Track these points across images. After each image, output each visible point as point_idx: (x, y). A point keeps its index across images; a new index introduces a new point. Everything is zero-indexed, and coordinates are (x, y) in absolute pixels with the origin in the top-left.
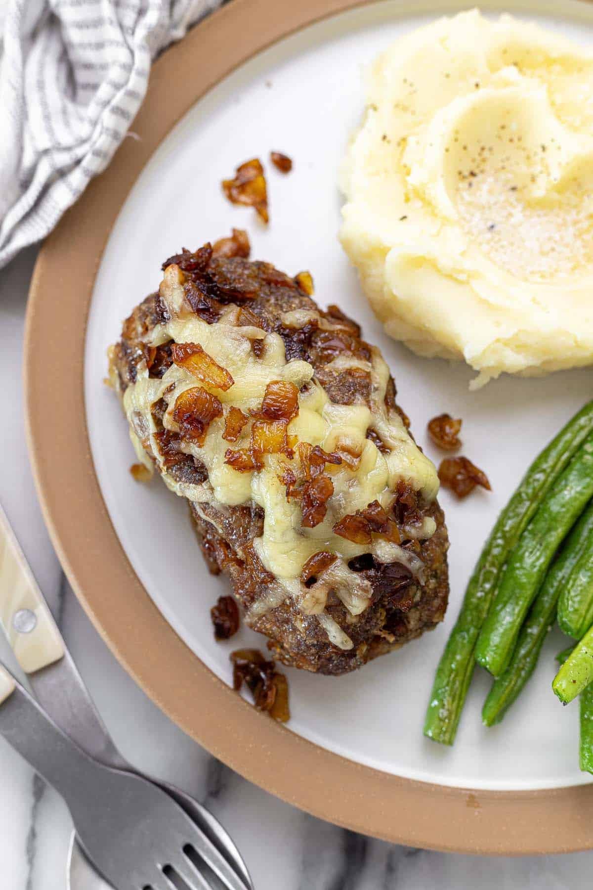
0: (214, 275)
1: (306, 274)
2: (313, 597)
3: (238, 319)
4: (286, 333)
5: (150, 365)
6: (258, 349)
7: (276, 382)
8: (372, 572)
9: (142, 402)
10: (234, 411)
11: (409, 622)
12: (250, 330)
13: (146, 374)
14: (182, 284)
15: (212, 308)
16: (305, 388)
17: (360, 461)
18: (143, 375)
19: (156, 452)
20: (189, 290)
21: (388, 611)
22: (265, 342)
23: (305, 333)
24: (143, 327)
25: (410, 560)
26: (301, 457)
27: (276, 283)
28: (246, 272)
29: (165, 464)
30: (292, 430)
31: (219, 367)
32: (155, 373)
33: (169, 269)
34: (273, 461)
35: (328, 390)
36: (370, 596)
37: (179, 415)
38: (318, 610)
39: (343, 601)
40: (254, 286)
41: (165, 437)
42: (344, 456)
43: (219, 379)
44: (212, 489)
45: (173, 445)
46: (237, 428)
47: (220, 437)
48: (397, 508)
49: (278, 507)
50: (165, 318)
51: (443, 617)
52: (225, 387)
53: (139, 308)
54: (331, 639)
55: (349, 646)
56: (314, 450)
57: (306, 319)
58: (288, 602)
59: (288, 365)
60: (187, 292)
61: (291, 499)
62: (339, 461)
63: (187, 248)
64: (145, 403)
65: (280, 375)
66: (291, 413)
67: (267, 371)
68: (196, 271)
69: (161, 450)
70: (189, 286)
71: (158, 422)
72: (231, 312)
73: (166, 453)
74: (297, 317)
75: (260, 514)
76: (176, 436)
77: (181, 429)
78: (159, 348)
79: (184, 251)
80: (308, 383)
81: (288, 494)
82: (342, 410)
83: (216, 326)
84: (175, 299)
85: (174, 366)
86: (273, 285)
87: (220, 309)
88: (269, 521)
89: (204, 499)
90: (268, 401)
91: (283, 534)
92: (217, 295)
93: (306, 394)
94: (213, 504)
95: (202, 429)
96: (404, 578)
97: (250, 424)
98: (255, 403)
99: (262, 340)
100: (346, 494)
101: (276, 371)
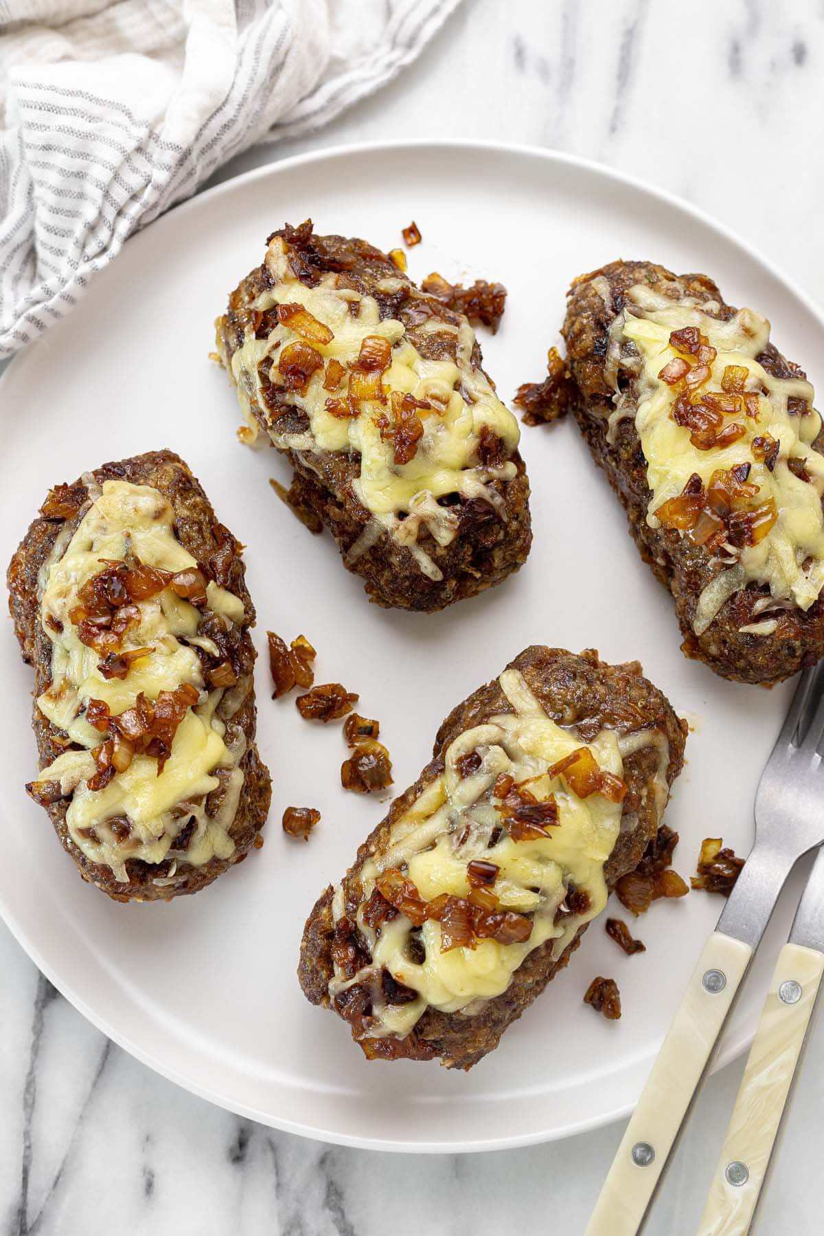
0: (315, 247)
1: (399, 251)
2: (405, 528)
3: (336, 284)
4: (382, 298)
5: (257, 329)
6: (354, 309)
7: (371, 337)
8: (458, 507)
9: (249, 360)
10: (334, 363)
11: (494, 561)
12: (348, 293)
13: (253, 336)
14: (286, 253)
15: (313, 274)
16: (397, 344)
17: (447, 407)
18: (250, 337)
19: (262, 405)
20: (292, 259)
21: (475, 548)
22: (361, 304)
23: (397, 298)
24: (249, 296)
25: (492, 497)
26: (392, 402)
27: (372, 257)
28: (344, 247)
29: (271, 416)
30: (385, 381)
31: (320, 324)
32: (261, 335)
33: (274, 240)
34: (369, 409)
35: (418, 349)
36: (456, 527)
37: (284, 368)
38: (409, 541)
39: (433, 533)
40: (351, 258)
41: (271, 390)
42: (433, 403)
43: (322, 335)
44: (313, 436)
45: (279, 397)
46: (336, 379)
47: (321, 387)
48: (481, 451)
49: (374, 448)
50: (270, 284)
51: (526, 559)
52: (326, 342)
53: (246, 281)
54: (423, 570)
55: (439, 577)
56: (406, 397)
57: (399, 287)
58: (383, 538)
59: (381, 324)
60: (291, 260)
61: (385, 439)
62: (426, 406)
63: (289, 223)
64: (252, 362)
65: (375, 332)
66: (384, 365)
67: (363, 329)
68: (298, 243)
69: (267, 402)
70: (292, 255)
71: (264, 378)
72: (330, 279)
73: (271, 406)
74: (390, 284)
75: (357, 458)
76: (282, 390)
77: (285, 381)
78: (265, 313)
79: (287, 226)
80: (400, 340)
81: (382, 435)
82: (430, 364)
83: (317, 290)
84: (280, 266)
85: (280, 325)
86: (368, 259)
87: (320, 276)
88: (366, 462)
89: (306, 447)
90: (364, 353)
91: (379, 472)
92: (317, 265)
93: (399, 349)
94: (314, 451)
95: (305, 380)
96: (487, 513)
97: (348, 376)
98: (353, 357)
99: (358, 302)
100: (434, 436)
101: (372, 329)
